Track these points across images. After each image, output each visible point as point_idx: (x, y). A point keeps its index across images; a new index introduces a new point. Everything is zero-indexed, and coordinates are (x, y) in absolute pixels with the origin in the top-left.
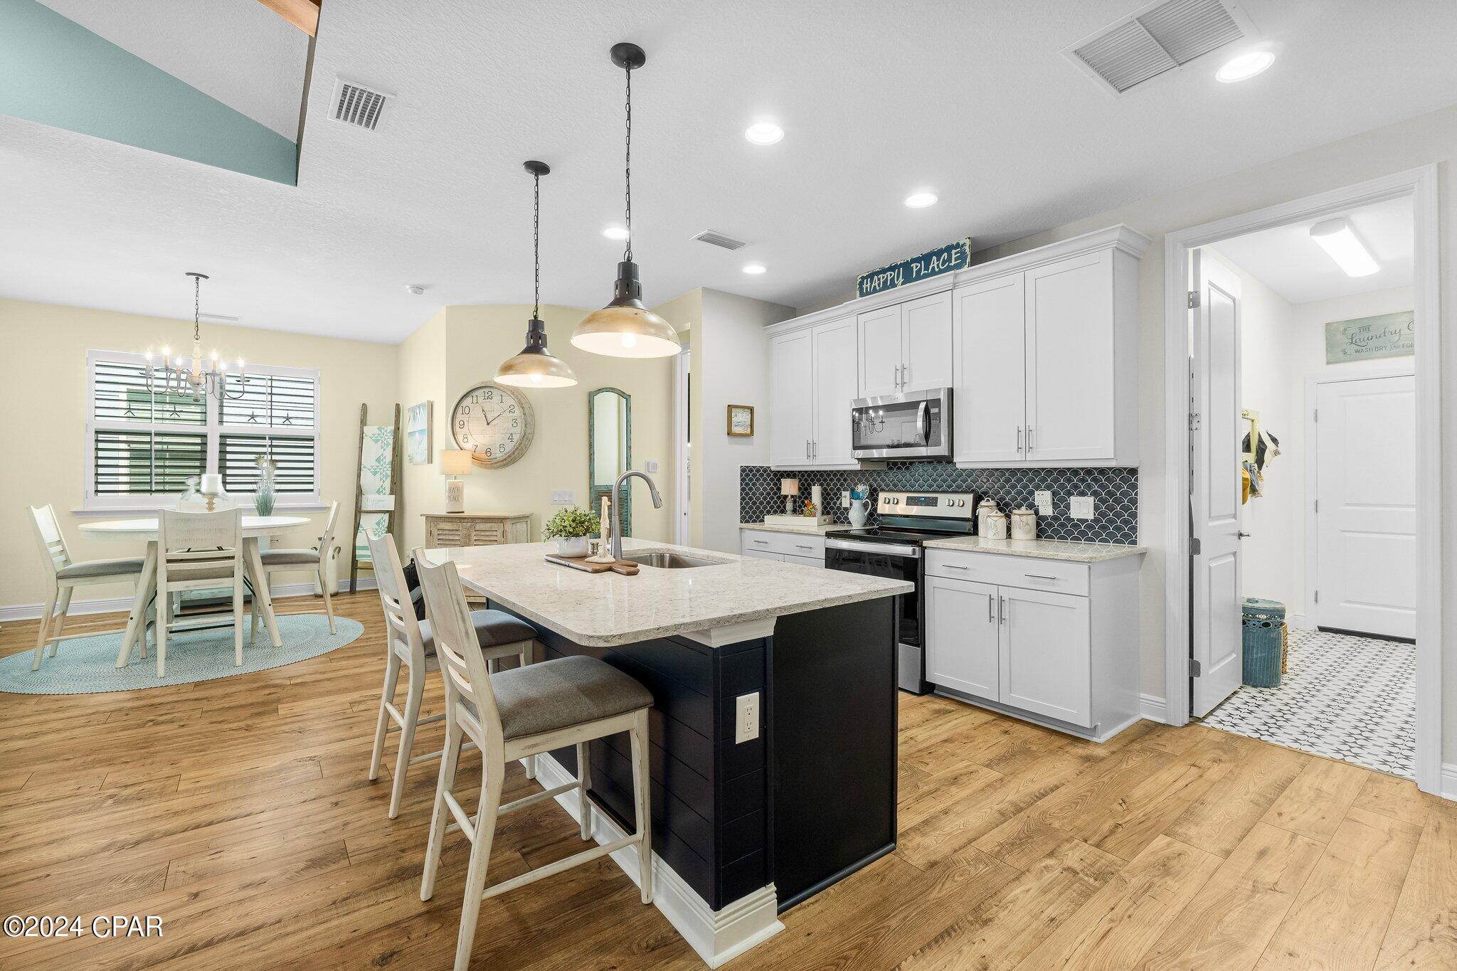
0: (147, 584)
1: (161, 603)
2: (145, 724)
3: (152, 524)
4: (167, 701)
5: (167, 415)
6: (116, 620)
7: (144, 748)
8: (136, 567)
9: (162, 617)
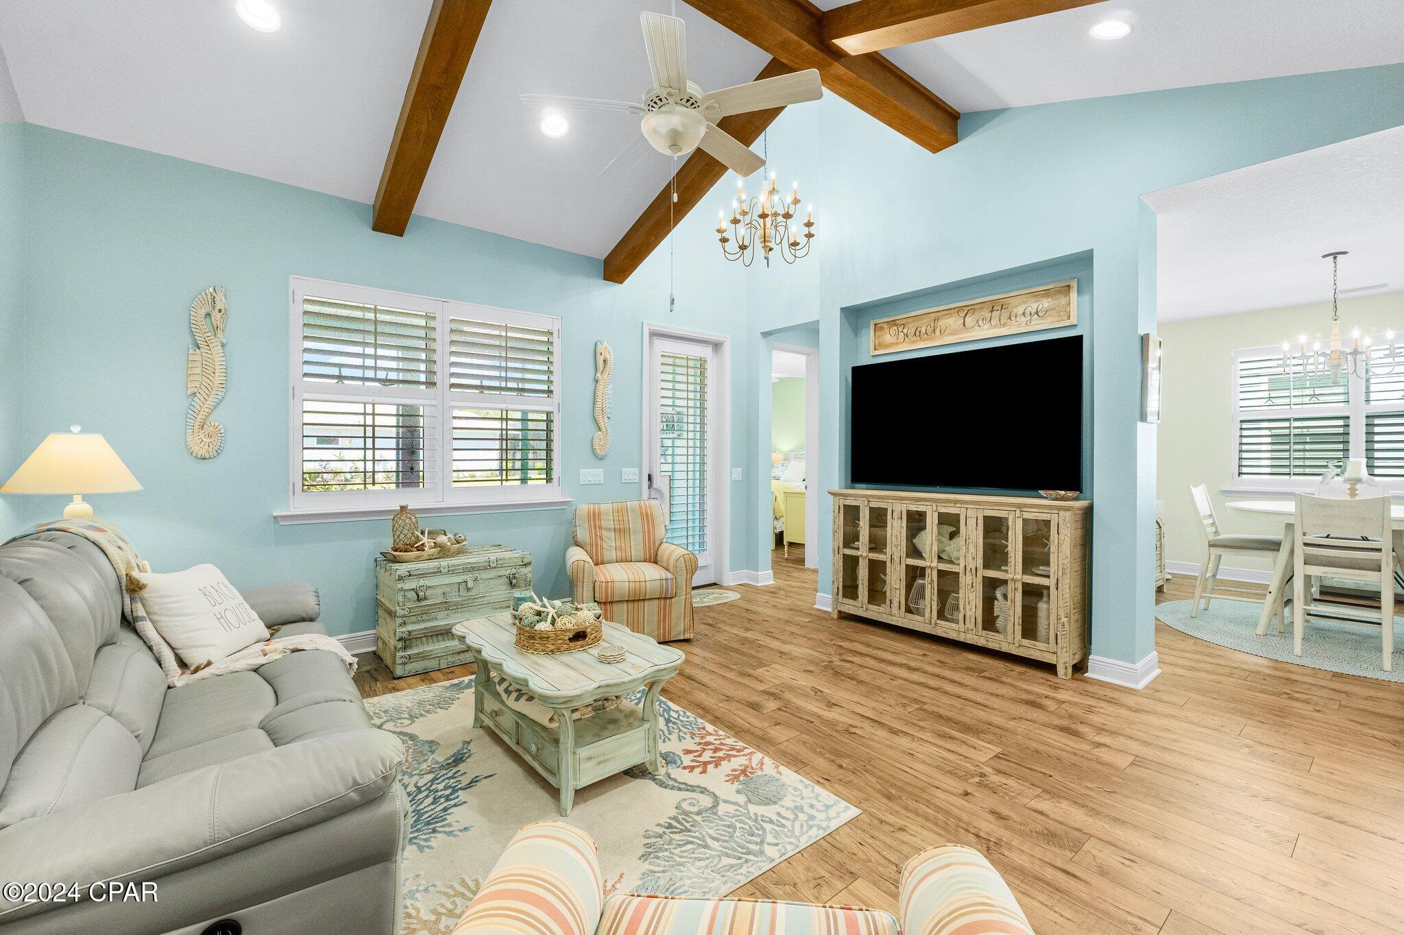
0: (1284, 564)
1: (1298, 583)
2: (1281, 694)
3: (1289, 506)
4: (1303, 681)
5: (1306, 400)
6: (1258, 591)
7: (1279, 716)
8: (1274, 546)
9: (1299, 598)
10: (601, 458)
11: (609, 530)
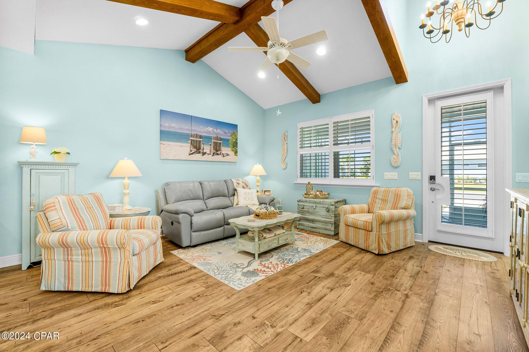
10: (396, 168)
11: (379, 199)
